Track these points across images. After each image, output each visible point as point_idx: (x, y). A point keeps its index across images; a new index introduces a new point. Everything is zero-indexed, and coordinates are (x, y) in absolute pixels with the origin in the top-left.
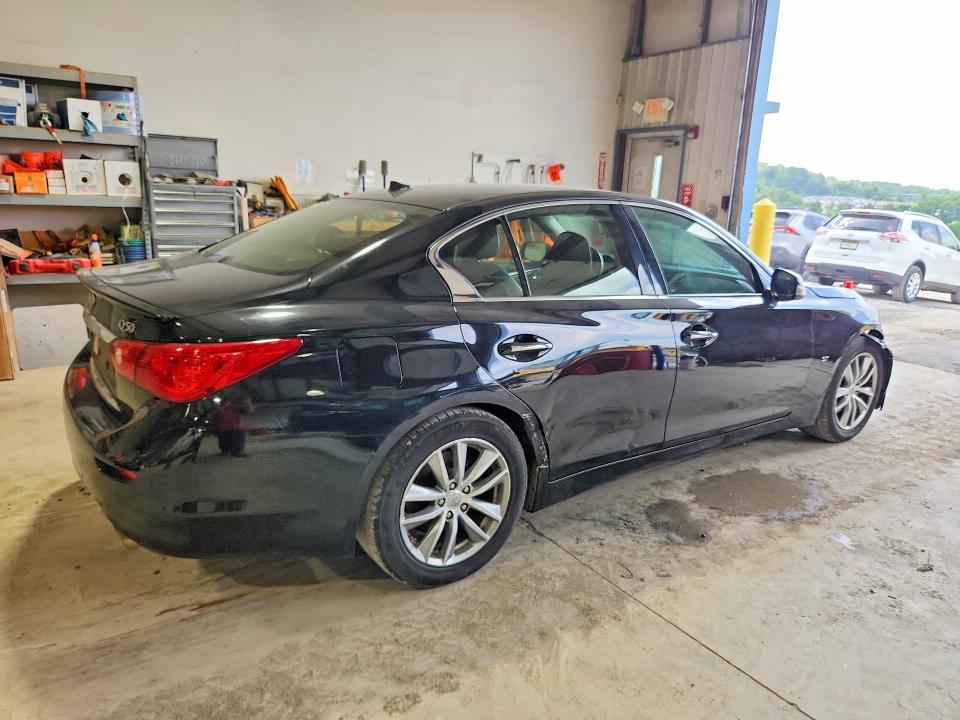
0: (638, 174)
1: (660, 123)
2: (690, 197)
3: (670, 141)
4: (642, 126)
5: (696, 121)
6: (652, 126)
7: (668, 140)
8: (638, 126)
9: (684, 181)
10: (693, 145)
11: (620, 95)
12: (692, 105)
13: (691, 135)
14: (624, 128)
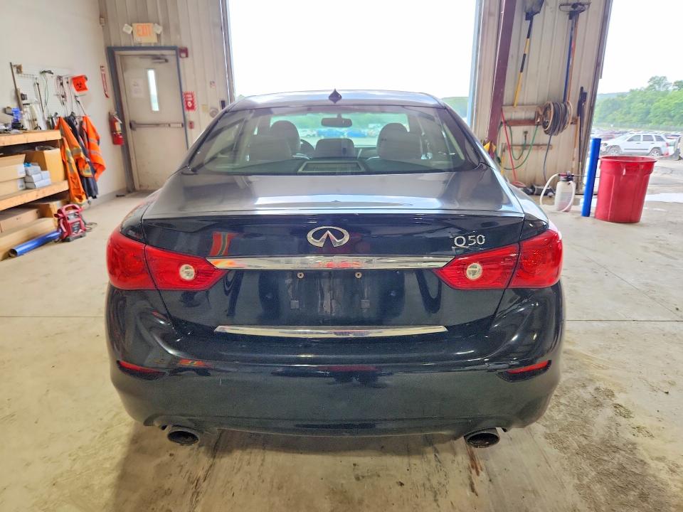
0: (135, 85)
1: (151, 43)
2: (192, 102)
3: (159, 59)
4: (133, 45)
5: (184, 43)
6: (143, 45)
7: (156, 58)
8: (128, 45)
9: (184, 90)
10: (186, 63)
11: (101, 17)
12: (178, 29)
13: (183, 55)
14: (113, 45)
